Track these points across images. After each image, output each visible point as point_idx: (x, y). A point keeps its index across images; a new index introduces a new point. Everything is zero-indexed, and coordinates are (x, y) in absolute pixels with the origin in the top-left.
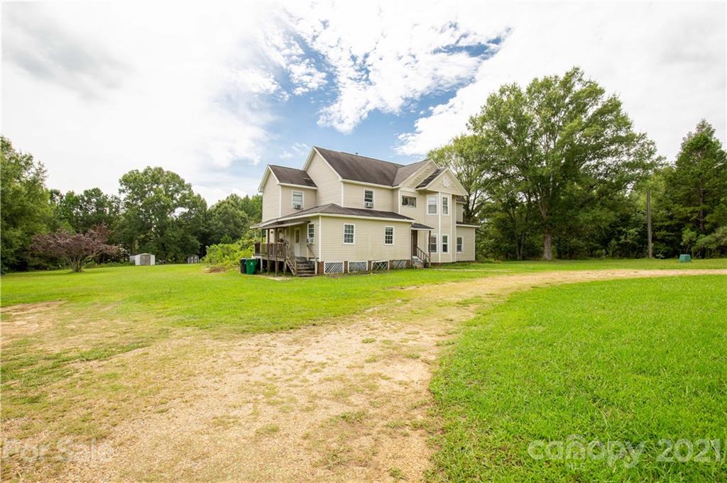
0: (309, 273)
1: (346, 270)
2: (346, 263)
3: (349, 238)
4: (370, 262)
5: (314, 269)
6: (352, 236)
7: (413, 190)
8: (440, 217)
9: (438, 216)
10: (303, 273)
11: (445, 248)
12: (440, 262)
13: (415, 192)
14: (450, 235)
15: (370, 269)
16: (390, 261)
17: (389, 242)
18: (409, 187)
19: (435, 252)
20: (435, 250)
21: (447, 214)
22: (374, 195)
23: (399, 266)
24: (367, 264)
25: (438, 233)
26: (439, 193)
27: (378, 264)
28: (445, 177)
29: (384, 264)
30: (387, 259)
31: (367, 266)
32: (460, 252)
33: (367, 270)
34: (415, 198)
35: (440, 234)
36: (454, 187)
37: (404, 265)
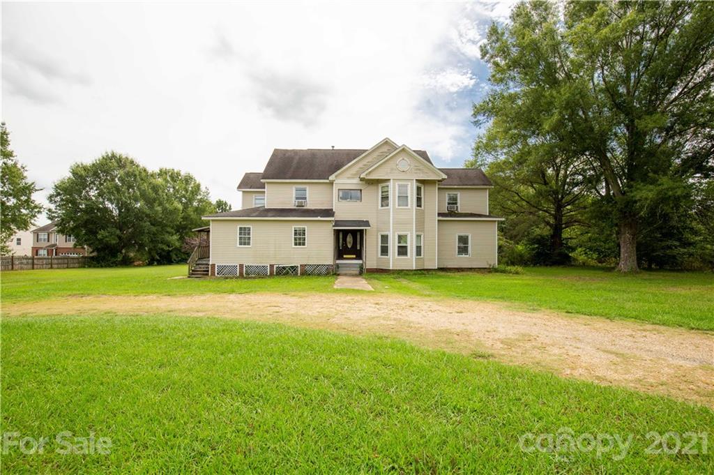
0: (203, 274)
1: (241, 273)
2: (241, 266)
3: (245, 241)
4: (272, 266)
5: (208, 271)
6: (249, 238)
7: (356, 181)
8: (391, 210)
9: (390, 209)
10: (198, 274)
11: (403, 251)
12: (391, 268)
13: (361, 182)
14: (412, 233)
15: (272, 274)
16: (301, 265)
17: (300, 244)
18: (348, 178)
19: (387, 255)
20: (387, 252)
21: (407, 206)
22: (307, 192)
23: (316, 271)
24: (269, 268)
25: (389, 231)
26: (391, 181)
27: (284, 268)
28: (401, 158)
29: (294, 268)
30: (297, 263)
31: (268, 270)
32: (464, 256)
33: (269, 274)
34: (361, 190)
35: (394, 232)
36: (419, 170)
37: (324, 271)
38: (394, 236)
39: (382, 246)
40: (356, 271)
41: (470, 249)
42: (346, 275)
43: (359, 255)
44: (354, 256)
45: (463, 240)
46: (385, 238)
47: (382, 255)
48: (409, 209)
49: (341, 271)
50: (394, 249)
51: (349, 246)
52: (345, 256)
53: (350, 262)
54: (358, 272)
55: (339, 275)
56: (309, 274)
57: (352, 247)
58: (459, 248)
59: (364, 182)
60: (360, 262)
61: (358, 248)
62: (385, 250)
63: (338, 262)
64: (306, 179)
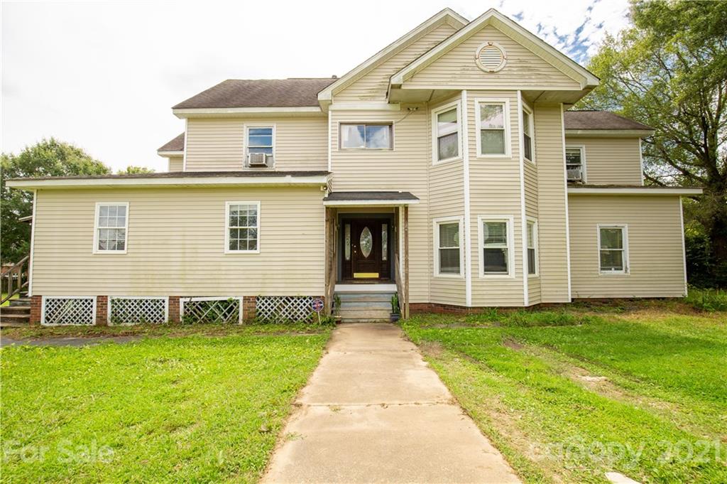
0: (20, 320)
1: (102, 319)
2: (102, 300)
4: (174, 300)
7: (381, 103)
8: (466, 164)
9: (461, 163)
11: (496, 260)
12: (469, 304)
13: (389, 107)
14: (517, 219)
15: (174, 321)
16: (245, 299)
17: (244, 246)
18: (363, 98)
19: (458, 272)
20: (458, 265)
21: (503, 152)
22: (274, 136)
23: (283, 315)
24: (166, 304)
25: (462, 212)
26: (464, 94)
27: (204, 305)
28: (486, 44)
29: (228, 306)
30: (235, 293)
31: (166, 310)
32: (613, 272)
33: (166, 320)
34: (391, 125)
35: (473, 216)
36: (529, 69)
37: (301, 312)
38: (474, 223)
39: (441, 250)
40: (383, 312)
41: (626, 257)
42: (357, 321)
43: (387, 273)
44: (376, 275)
45: (612, 238)
46: (449, 231)
47: (442, 272)
48: (508, 159)
49: (346, 312)
50: (474, 256)
51: (366, 254)
52: (356, 275)
53: (369, 288)
54: (386, 315)
55: (339, 322)
56: (266, 322)
57: (372, 256)
58: (603, 255)
59: (398, 107)
60: (392, 288)
61: (385, 258)
62: (450, 260)
63: (340, 288)
64: (271, 106)
